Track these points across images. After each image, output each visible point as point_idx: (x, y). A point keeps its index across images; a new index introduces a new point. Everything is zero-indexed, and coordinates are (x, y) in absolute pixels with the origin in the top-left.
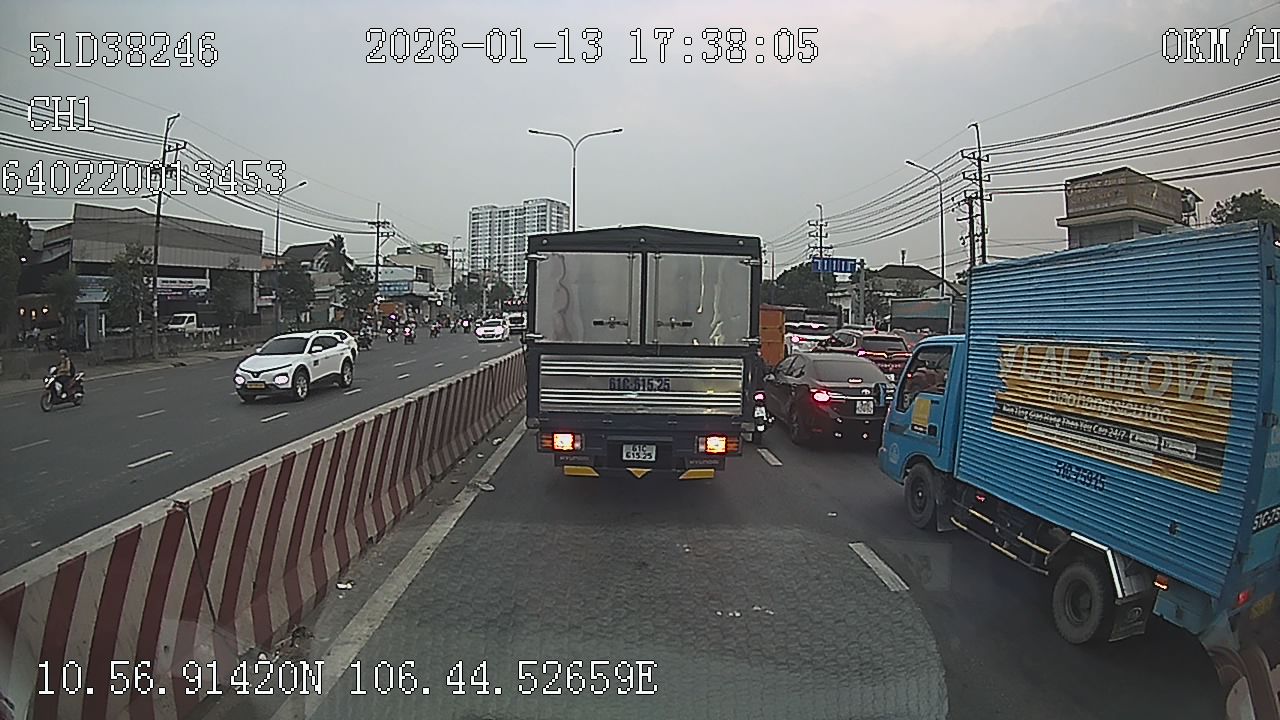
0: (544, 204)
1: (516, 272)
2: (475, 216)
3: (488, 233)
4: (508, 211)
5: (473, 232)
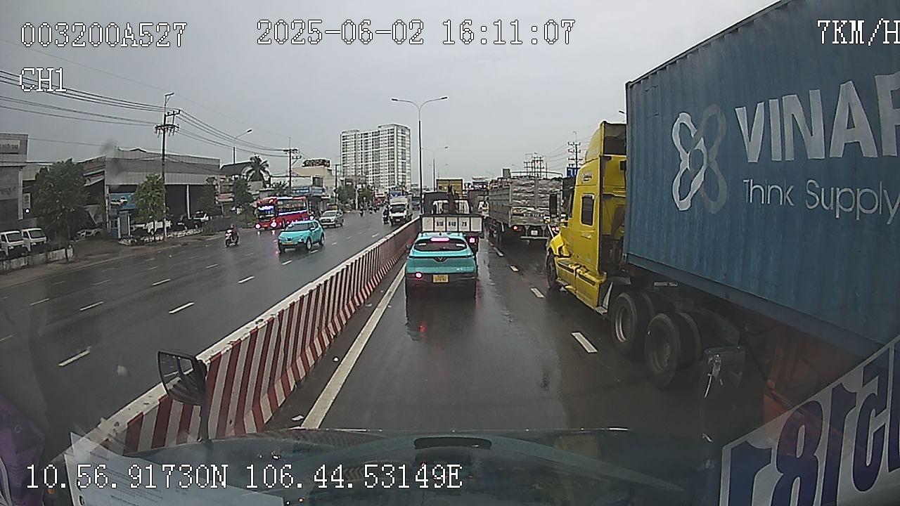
0: (392, 128)
2: (344, 138)
3: (353, 149)
4: (367, 134)
5: (343, 149)
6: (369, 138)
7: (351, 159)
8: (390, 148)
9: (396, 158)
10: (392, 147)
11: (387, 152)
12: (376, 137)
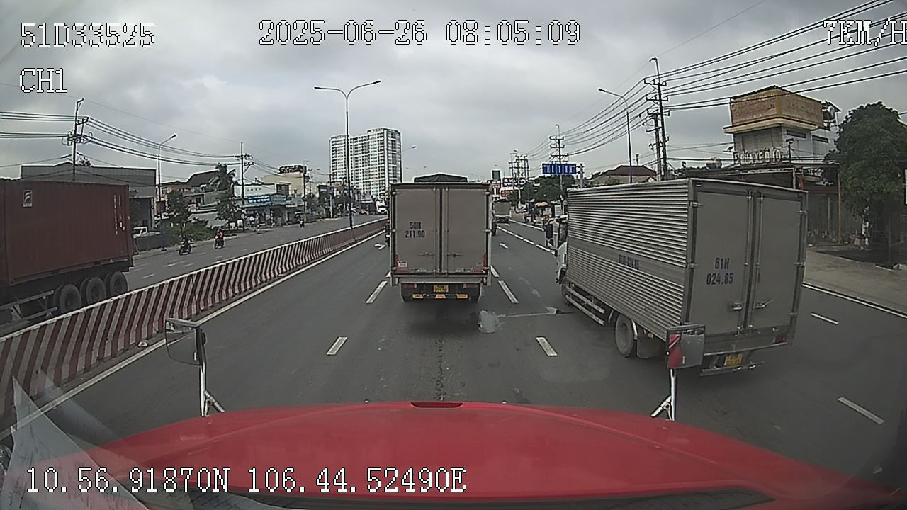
0: (382, 131)
1: (365, 181)
2: (333, 143)
3: (343, 154)
4: (356, 138)
5: (333, 154)
6: (358, 143)
7: (340, 165)
8: (380, 152)
9: (385, 163)
10: (383, 152)
11: (377, 156)
12: (366, 142)
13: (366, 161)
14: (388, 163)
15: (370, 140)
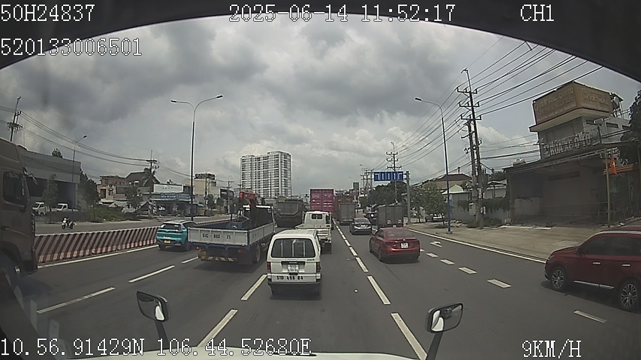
0: (277, 154)
1: (265, 189)
2: (243, 161)
3: (250, 169)
4: (260, 158)
5: (243, 168)
6: (261, 161)
7: (248, 176)
9: (280, 176)
10: (277, 168)
11: (274, 171)
12: (266, 161)
13: (266, 174)
14: (281, 177)
15: (269, 160)
